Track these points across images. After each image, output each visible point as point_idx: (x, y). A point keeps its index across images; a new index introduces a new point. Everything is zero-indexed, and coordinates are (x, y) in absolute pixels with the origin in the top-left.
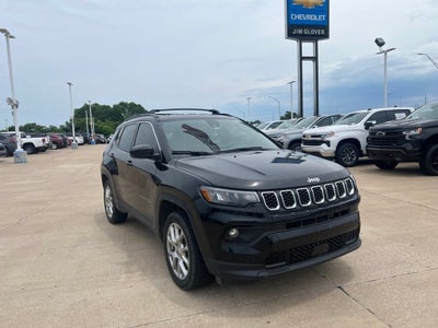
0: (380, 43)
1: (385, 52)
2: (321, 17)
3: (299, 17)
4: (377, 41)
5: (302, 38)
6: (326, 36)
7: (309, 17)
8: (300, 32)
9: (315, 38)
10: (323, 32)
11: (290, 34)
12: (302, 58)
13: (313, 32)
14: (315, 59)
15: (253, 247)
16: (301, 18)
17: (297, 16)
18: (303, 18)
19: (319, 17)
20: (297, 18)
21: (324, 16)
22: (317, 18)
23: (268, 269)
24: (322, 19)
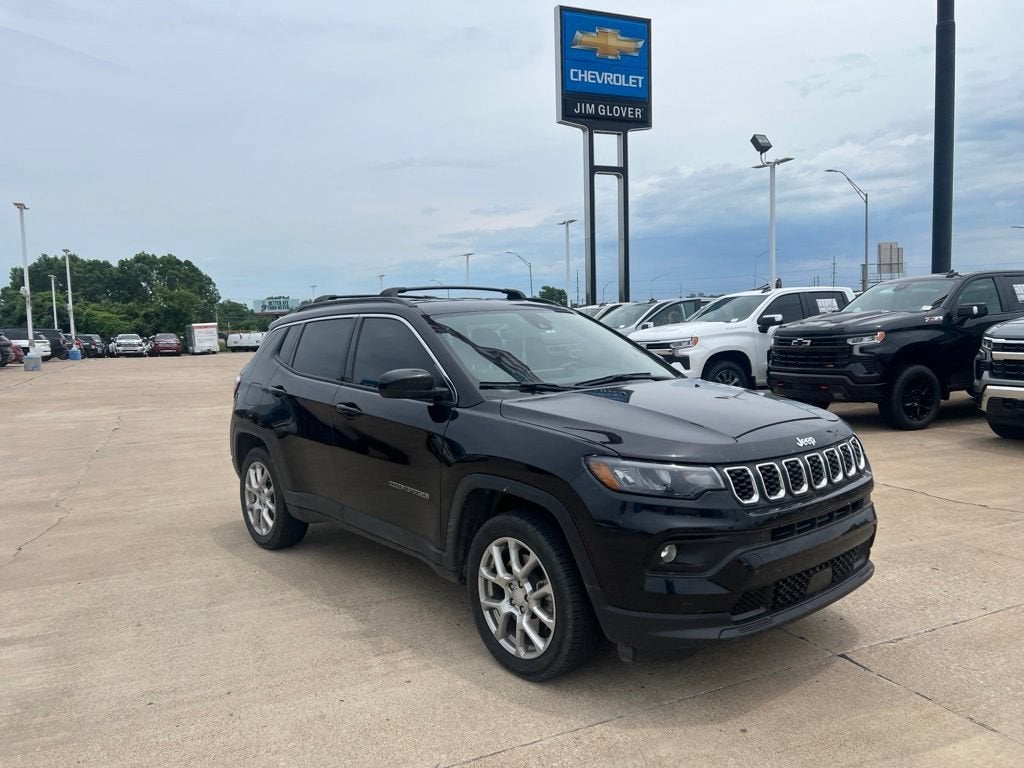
0: (761, 145)
1: (773, 165)
2: (634, 81)
3: (587, 76)
4: (754, 140)
5: (593, 124)
6: (644, 122)
7: (610, 78)
8: (590, 109)
9: (621, 126)
10: (638, 112)
11: (568, 115)
12: (594, 170)
13: (619, 111)
14: (622, 171)
15: (710, 580)
16: (592, 79)
17: (583, 73)
18: (596, 79)
19: (631, 80)
20: (583, 78)
21: (641, 78)
22: (627, 81)
23: (737, 623)
24: (637, 83)
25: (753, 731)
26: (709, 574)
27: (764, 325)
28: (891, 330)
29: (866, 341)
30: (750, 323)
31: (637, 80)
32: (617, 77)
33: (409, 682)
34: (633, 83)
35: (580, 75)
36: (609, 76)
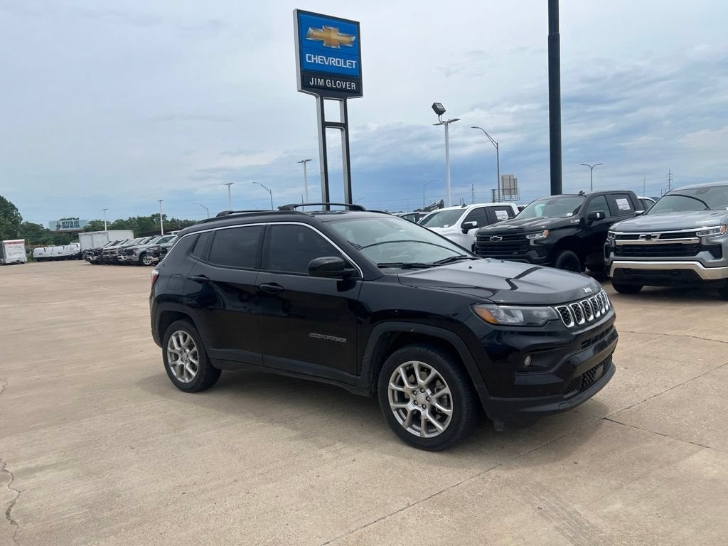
0: (439, 110)
1: (446, 124)
2: (350, 64)
3: (319, 59)
4: (434, 107)
5: (324, 93)
6: (358, 92)
7: (333, 61)
8: (321, 82)
9: (343, 95)
10: (353, 85)
11: (306, 86)
12: (325, 125)
13: (340, 84)
14: (344, 126)
16: (321, 61)
17: (315, 57)
18: (323, 61)
19: (348, 64)
20: (315, 60)
21: (354, 62)
22: (345, 64)
23: (566, 399)
24: (352, 65)
25: (580, 462)
26: (552, 371)
27: (466, 229)
28: (552, 229)
29: (538, 236)
30: (457, 227)
31: (352, 63)
32: (338, 61)
33: (354, 460)
34: (349, 65)
35: (313, 58)
36: (332, 60)
